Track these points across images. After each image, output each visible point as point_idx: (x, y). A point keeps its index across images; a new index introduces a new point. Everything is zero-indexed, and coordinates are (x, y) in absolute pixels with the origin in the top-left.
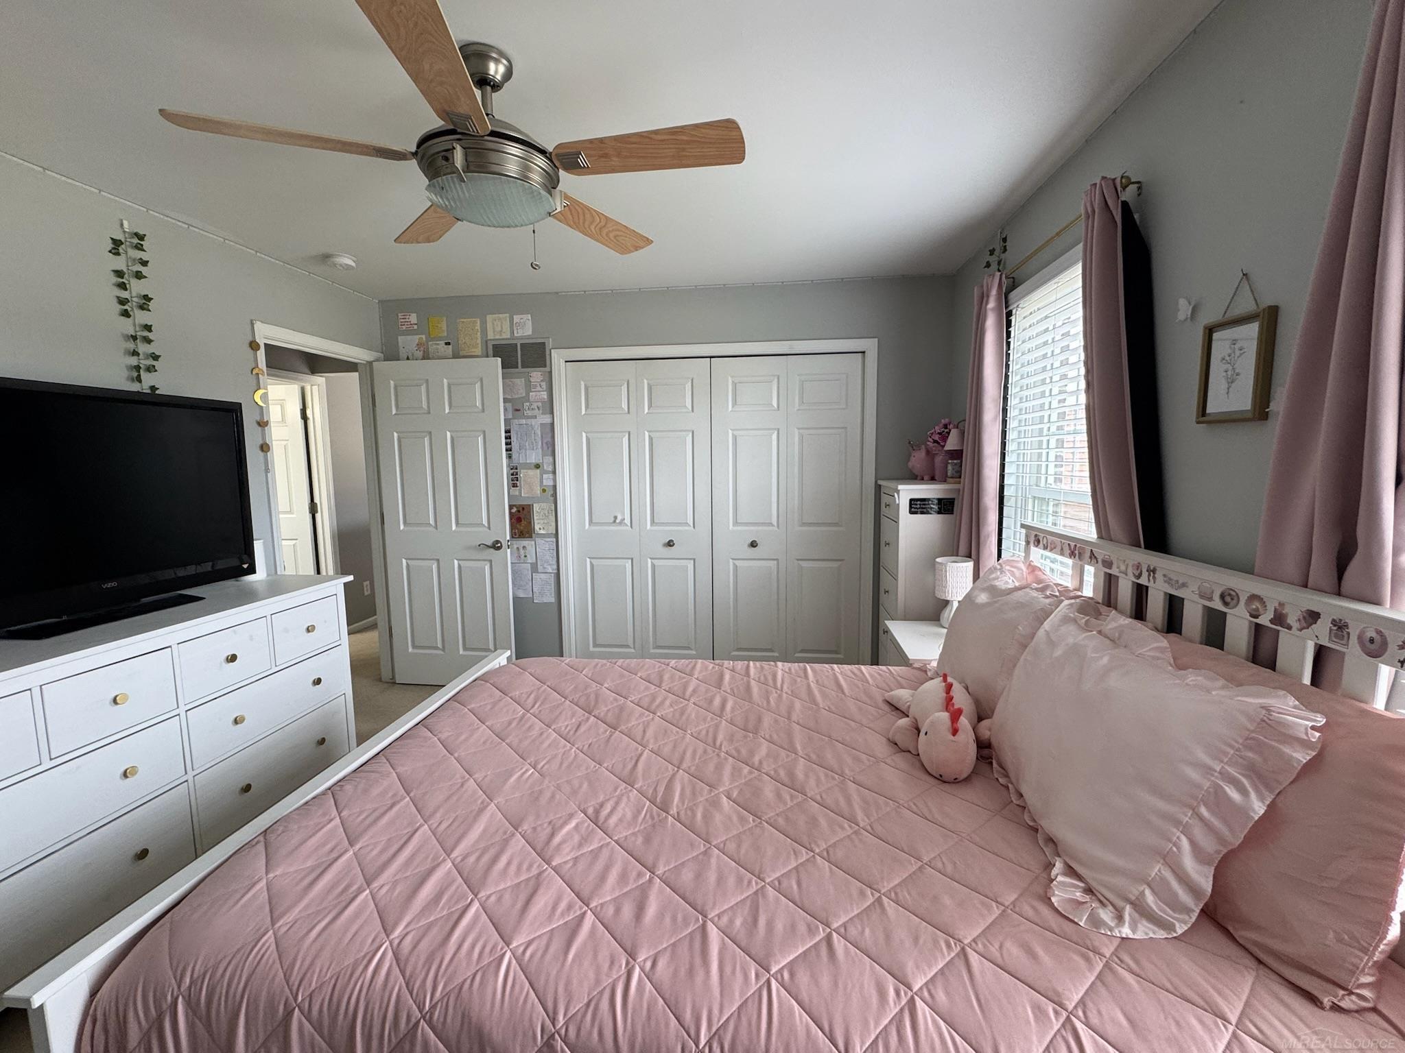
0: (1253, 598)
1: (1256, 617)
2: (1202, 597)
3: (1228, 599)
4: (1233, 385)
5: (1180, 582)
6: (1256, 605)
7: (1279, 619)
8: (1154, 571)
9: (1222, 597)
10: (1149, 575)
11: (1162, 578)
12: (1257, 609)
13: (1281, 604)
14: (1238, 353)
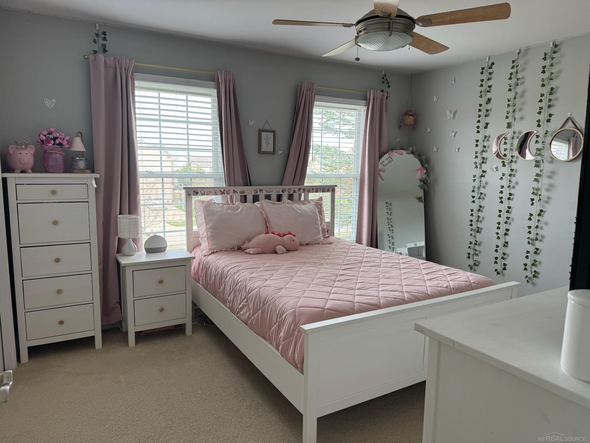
0: (289, 189)
1: (290, 193)
2: (277, 192)
3: (283, 191)
4: (268, 145)
5: (271, 191)
6: (290, 190)
7: (294, 192)
8: (262, 190)
9: (282, 191)
10: (260, 192)
11: (265, 191)
12: (290, 191)
13: (294, 189)
14: (269, 138)
